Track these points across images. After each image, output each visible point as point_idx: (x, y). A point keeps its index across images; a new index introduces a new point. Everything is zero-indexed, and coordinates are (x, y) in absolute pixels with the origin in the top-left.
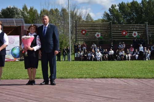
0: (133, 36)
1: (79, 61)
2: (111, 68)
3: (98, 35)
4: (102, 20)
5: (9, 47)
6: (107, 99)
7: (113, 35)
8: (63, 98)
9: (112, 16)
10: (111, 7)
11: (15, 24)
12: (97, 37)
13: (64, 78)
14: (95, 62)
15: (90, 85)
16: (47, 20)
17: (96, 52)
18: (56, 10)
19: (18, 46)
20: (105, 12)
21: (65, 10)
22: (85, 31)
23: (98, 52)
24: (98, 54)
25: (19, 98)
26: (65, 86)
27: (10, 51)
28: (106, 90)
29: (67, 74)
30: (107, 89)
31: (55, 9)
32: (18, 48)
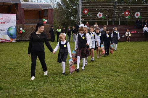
0: (135, 17)
11: (11, 1)
19: (15, 26)
22: (87, 10)
27: (6, 31)
32: (14, 27)
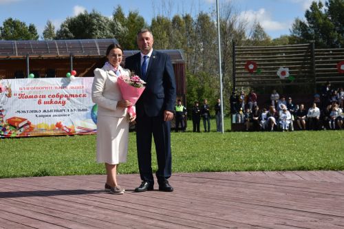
1: (241, 133)
2: (315, 147)
3: (283, 73)
4: (290, 39)
5: (87, 103)
6: (321, 217)
7: (318, 71)
8: (221, 215)
9: (312, 27)
10: (311, 8)
11: (99, 51)
12: (282, 77)
13: (213, 171)
14: (277, 133)
15: (277, 187)
16: (149, 41)
17: (281, 112)
18: (187, 18)
20: (297, 21)
21: (207, 17)
22: (254, 64)
23: (284, 111)
24: (283, 115)
25: (127, 216)
26: (222, 188)
27: (89, 111)
28: (314, 197)
29: (217, 162)
30: (316, 195)
31: (185, 15)
